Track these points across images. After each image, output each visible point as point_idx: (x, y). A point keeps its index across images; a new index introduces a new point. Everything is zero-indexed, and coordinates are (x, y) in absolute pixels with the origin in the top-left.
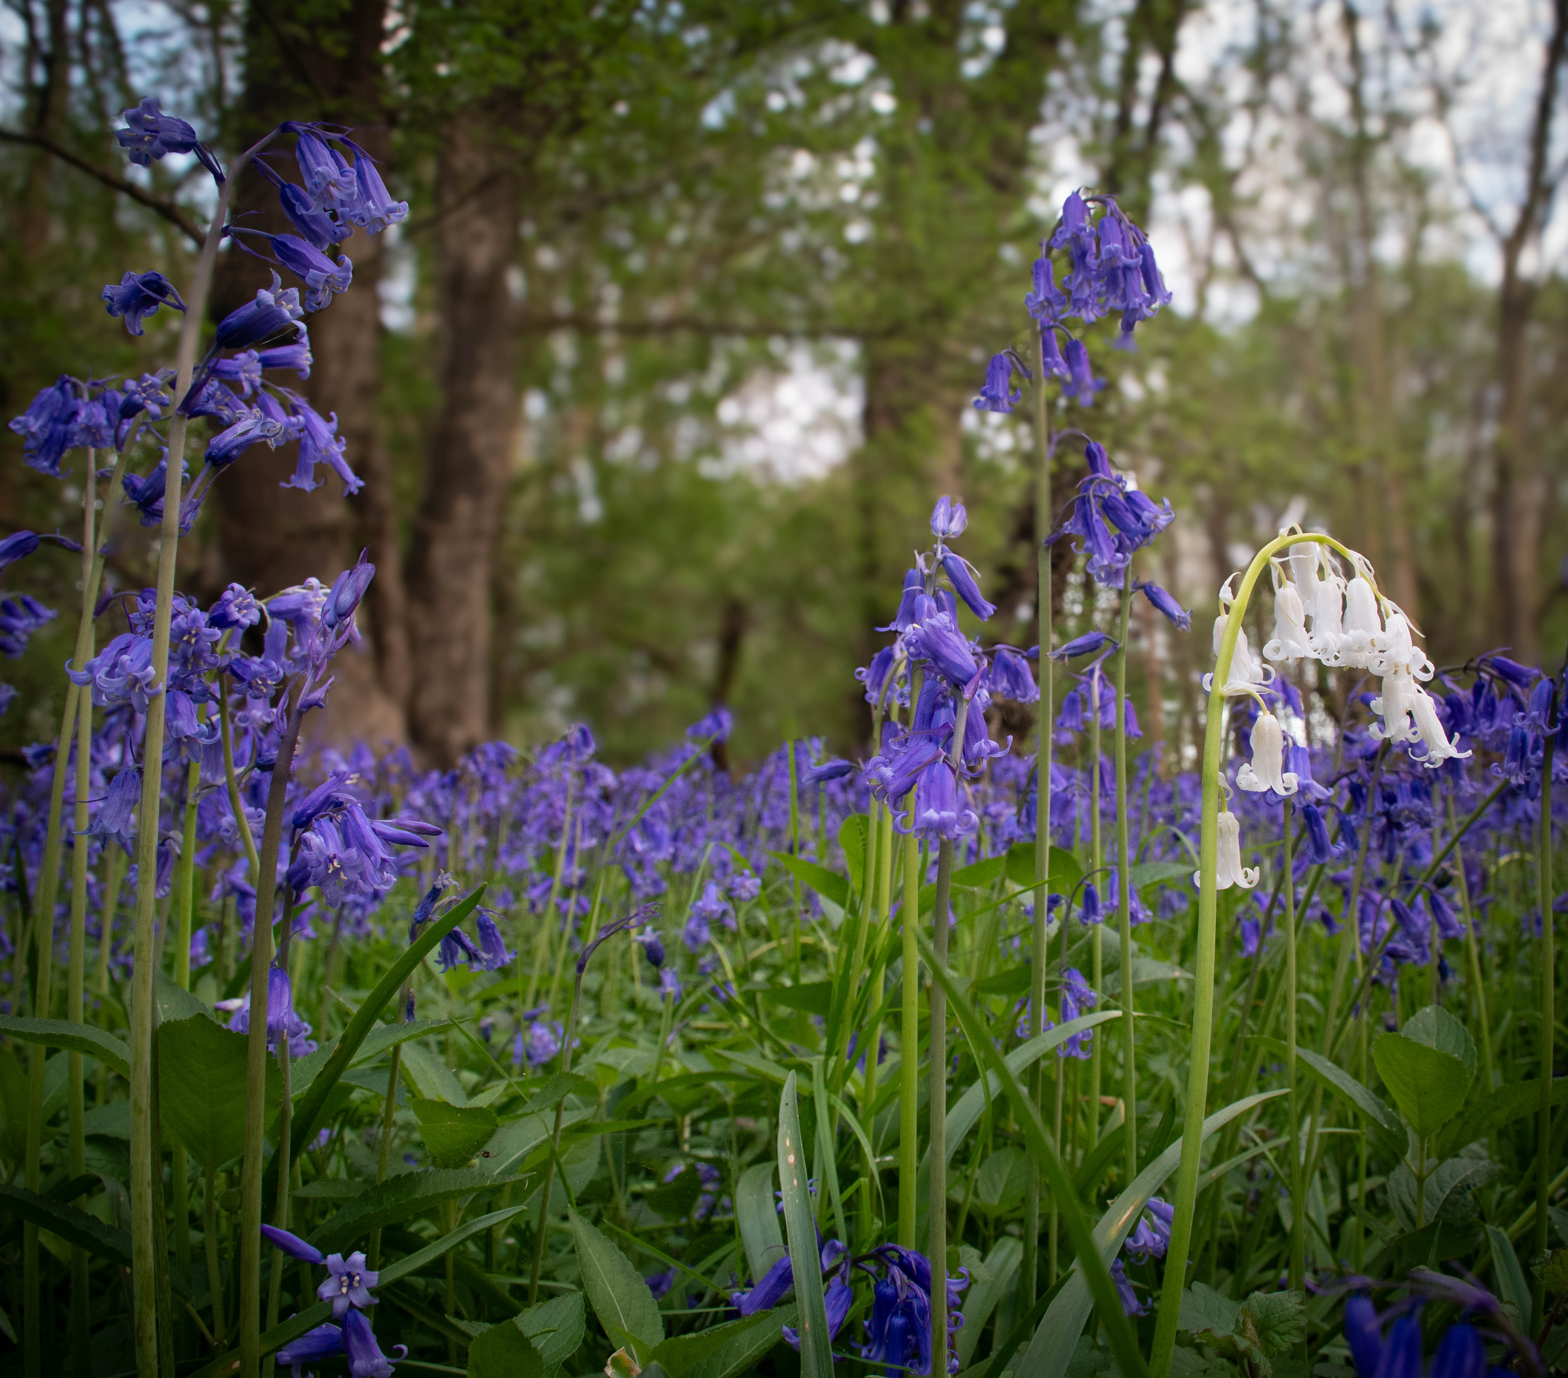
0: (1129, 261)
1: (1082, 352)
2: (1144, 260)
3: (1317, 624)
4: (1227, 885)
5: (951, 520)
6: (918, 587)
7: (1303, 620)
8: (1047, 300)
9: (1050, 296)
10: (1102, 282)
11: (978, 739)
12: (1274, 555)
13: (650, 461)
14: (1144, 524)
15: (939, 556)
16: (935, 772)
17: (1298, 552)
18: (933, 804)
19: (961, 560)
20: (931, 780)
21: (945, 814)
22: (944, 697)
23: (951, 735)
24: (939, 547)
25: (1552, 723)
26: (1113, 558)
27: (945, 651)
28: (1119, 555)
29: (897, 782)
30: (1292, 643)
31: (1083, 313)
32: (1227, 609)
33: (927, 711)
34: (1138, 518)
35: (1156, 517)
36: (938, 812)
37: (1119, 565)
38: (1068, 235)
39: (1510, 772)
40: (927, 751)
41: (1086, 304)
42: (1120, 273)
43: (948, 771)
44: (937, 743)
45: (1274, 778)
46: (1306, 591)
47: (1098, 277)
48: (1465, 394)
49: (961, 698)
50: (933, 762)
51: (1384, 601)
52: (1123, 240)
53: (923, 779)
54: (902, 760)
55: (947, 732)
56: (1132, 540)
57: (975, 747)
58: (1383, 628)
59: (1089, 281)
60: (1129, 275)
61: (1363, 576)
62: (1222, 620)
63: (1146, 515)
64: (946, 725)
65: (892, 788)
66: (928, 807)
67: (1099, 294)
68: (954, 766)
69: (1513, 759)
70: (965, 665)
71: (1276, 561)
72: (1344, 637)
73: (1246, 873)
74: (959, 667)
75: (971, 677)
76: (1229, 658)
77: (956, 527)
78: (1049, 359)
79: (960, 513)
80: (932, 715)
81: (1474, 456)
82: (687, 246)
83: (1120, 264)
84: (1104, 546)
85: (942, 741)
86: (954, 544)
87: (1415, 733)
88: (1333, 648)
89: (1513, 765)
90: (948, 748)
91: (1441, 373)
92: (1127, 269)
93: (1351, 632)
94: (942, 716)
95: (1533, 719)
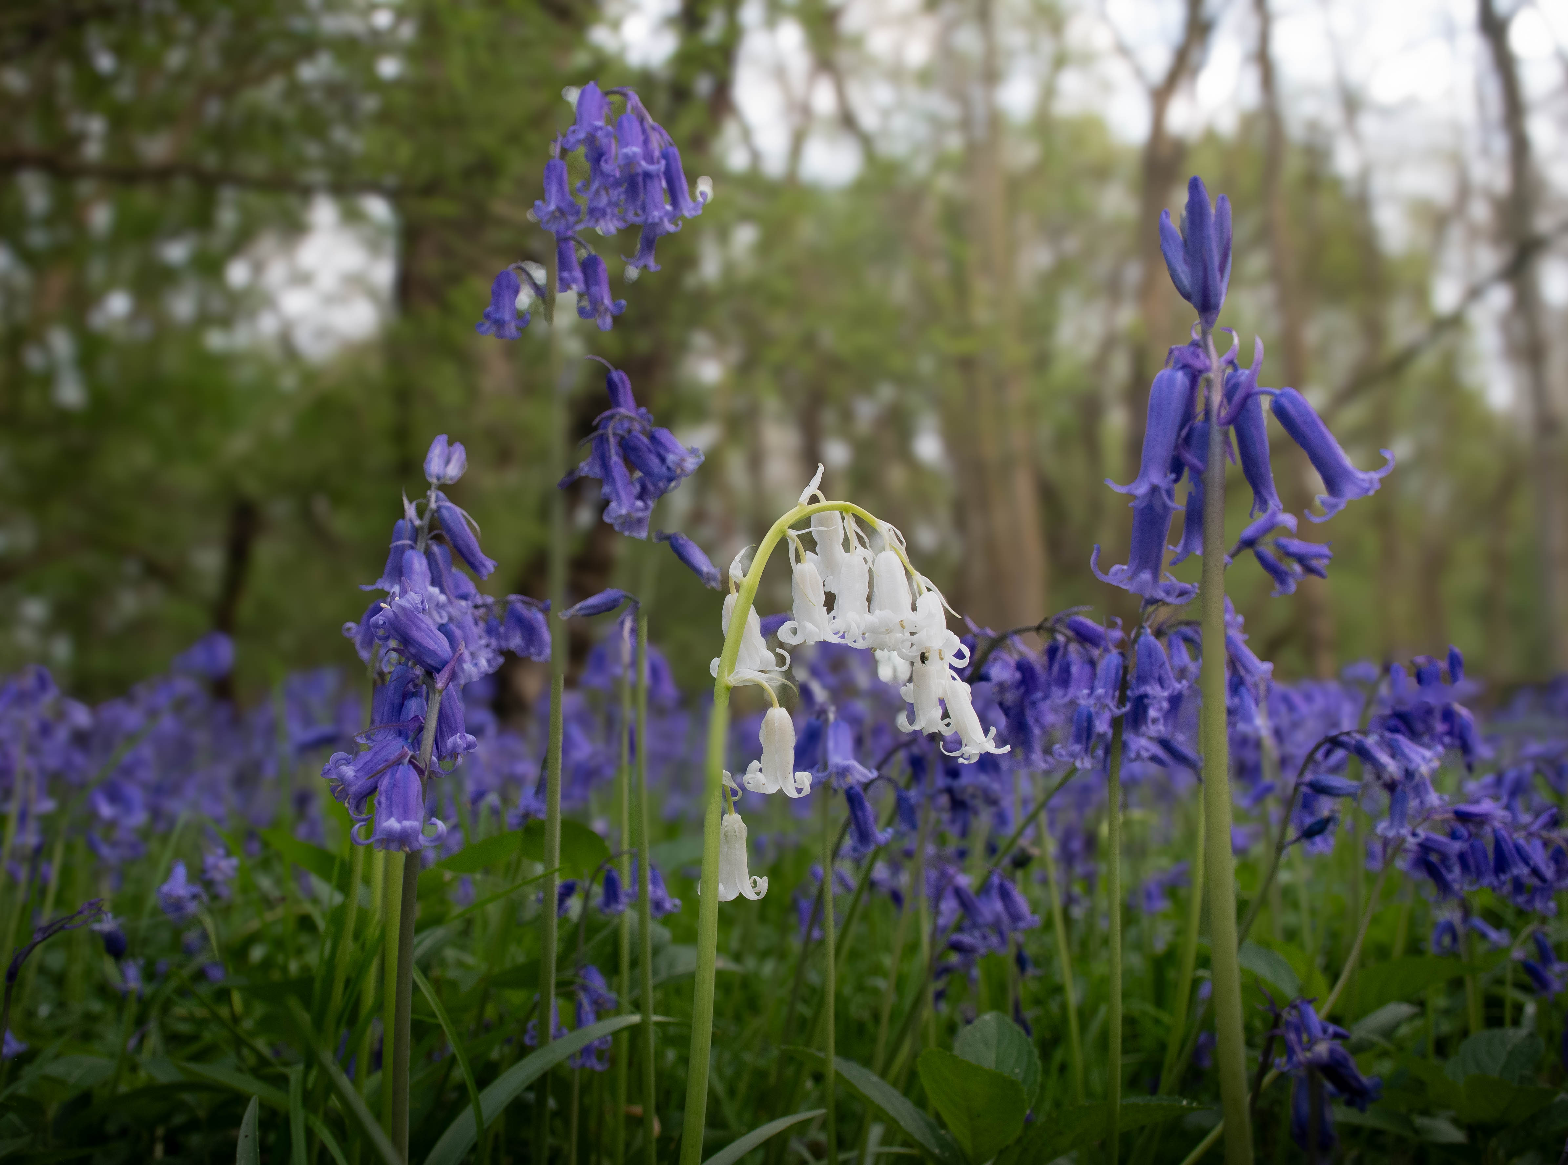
0: (652, 168)
1: (600, 269)
2: (668, 166)
3: (839, 603)
4: (732, 896)
5: (448, 462)
6: (407, 542)
7: (823, 598)
8: (559, 209)
9: (563, 205)
10: (622, 189)
11: (453, 733)
12: (793, 527)
13: (143, 330)
14: (669, 469)
15: (433, 505)
16: (398, 775)
17: (821, 523)
18: (395, 811)
19: (458, 510)
20: (394, 785)
21: (407, 824)
22: (415, 686)
23: (421, 729)
24: (433, 495)
25: (1122, 702)
26: (632, 506)
27: (416, 634)
28: (640, 504)
29: (360, 783)
30: (809, 626)
31: (602, 223)
32: (738, 587)
33: (397, 701)
34: (663, 460)
35: (683, 460)
36: (399, 821)
37: (640, 514)
38: (582, 135)
39: (1073, 755)
40: (396, 747)
41: (604, 214)
42: (640, 179)
43: (413, 773)
44: (407, 738)
45: (785, 778)
46: (829, 566)
47: (617, 183)
48: (1102, 267)
49: (434, 688)
50: (398, 762)
51: (917, 576)
52: (646, 142)
53: (385, 783)
54: (365, 756)
55: (417, 725)
56: (656, 485)
57: (450, 742)
58: (914, 608)
59: (606, 189)
60: (649, 184)
61: (893, 548)
62: (731, 600)
63: (671, 458)
64: (416, 718)
65: (353, 789)
66: (390, 815)
67: (616, 204)
68: (422, 765)
69: (1078, 740)
70: (438, 650)
71: (793, 533)
72: (868, 617)
73: (755, 882)
74: (432, 653)
75: (445, 663)
76: (737, 643)
77: (453, 471)
78: (565, 274)
79: (459, 453)
80: (402, 705)
81: (1109, 343)
82: (182, 76)
83: (640, 170)
84: (623, 493)
85: (412, 735)
86: (451, 490)
87: (948, 725)
88: (855, 631)
89: (1077, 748)
90: (417, 743)
91: (1072, 244)
92: (647, 175)
93: (877, 612)
94: (413, 706)
95: (1099, 698)
